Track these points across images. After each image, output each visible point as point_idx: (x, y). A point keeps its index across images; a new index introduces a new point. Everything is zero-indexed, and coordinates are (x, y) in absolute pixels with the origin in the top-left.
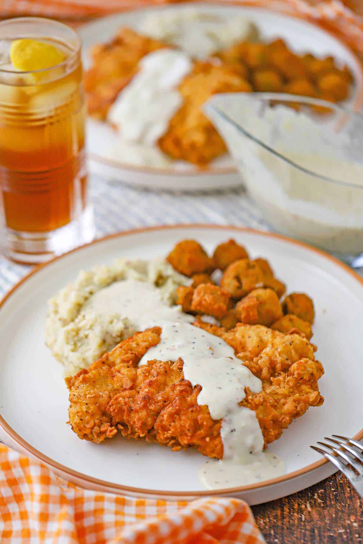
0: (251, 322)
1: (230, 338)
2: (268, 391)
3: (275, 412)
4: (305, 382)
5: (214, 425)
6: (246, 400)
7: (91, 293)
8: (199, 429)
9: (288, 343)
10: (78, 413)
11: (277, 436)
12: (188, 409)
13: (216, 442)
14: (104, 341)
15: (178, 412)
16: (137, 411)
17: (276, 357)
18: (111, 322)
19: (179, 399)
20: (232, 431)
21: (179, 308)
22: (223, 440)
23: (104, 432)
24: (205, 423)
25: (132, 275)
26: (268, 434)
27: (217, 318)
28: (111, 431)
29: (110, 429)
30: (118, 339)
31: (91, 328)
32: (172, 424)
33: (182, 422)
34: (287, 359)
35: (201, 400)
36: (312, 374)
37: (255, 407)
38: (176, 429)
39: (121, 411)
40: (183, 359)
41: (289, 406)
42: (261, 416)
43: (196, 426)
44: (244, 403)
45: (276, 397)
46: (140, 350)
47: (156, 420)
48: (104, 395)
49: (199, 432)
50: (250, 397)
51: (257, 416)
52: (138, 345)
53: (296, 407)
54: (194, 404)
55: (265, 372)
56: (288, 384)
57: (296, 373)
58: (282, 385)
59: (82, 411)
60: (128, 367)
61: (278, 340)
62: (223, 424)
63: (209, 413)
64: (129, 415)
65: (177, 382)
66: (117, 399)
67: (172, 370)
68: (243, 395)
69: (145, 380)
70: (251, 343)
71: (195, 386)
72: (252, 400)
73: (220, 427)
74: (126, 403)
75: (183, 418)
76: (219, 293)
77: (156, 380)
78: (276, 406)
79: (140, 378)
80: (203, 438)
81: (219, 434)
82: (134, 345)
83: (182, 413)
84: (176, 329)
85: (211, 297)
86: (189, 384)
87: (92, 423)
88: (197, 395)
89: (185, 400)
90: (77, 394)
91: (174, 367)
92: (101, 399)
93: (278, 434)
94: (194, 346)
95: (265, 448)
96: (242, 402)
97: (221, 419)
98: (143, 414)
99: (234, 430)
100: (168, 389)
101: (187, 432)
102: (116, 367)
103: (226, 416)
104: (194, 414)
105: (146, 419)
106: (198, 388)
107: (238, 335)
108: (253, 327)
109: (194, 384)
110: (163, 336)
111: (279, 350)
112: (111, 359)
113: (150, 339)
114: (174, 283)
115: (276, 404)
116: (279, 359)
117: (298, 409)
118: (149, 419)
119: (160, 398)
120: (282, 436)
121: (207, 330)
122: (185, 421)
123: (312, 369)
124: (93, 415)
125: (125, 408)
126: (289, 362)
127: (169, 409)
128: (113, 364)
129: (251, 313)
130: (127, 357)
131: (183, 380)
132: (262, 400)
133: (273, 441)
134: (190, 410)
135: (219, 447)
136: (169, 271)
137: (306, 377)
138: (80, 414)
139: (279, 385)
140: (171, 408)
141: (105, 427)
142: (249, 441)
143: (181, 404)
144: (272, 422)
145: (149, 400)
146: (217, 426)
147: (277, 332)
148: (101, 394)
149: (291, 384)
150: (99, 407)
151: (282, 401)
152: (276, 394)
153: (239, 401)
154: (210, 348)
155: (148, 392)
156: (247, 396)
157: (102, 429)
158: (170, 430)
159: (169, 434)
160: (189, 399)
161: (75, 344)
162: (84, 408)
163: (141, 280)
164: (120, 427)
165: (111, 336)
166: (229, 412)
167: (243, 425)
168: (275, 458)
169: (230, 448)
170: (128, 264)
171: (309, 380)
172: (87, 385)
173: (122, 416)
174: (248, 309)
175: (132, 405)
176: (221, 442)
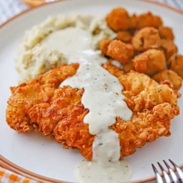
0: (140, 71)
1: (123, 79)
2: (134, 121)
3: (133, 137)
4: (160, 120)
5: (90, 138)
6: (115, 125)
7: (51, 32)
8: (80, 139)
9: (157, 91)
10: (10, 111)
11: (131, 153)
12: (76, 124)
13: (89, 150)
14: (44, 66)
15: (68, 125)
16: (44, 118)
17: (147, 98)
18: (51, 55)
19: (72, 116)
20: (100, 144)
21: (99, 52)
22: (93, 149)
23: (22, 128)
24: (83, 136)
25: (80, 24)
26: (124, 151)
27: (122, 64)
28: (26, 128)
29: (25, 126)
30: (54, 66)
31: (39, 56)
32: (64, 132)
33: (69, 132)
34: (154, 101)
35: (87, 119)
36: (166, 115)
37: (119, 131)
38: (65, 136)
39: (36, 116)
40: (85, 89)
41: (143, 135)
42: (123, 138)
43: (78, 136)
44: (113, 127)
45: (138, 126)
46: (62, 77)
47: (55, 126)
48: (29, 103)
49: (79, 141)
50: (118, 124)
51: (120, 138)
52: (61, 73)
53: (147, 136)
54: (81, 121)
55: (136, 107)
56: (148, 119)
57: (155, 112)
58: (144, 119)
59: (12, 111)
60: (51, 87)
61: (151, 88)
62: (96, 139)
63: (88, 129)
64: (40, 120)
65: (76, 103)
66: (35, 107)
67: (76, 95)
68: (114, 122)
69: (57, 98)
70: (135, 85)
71: (86, 109)
72: (119, 126)
73: (93, 140)
74: (39, 111)
75: (71, 129)
76: (124, 48)
77: (63, 100)
78: (135, 133)
79: (55, 96)
80: (81, 145)
81: (92, 144)
82: (59, 73)
83: (71, 126)
84: (88, 67)
85: (118, 49)
86: (83, 107)
87: (16, 120)
88: (85, 116)
89: (76, 118)
90: (12, 99)
91: (78, 93)
92: (26, 106)
93: (132, 151)
94: (95, 81)
95: (121, 159)
96: (111, 126)
97: (95, 135)
98: (48, 121)
99: (102, 144)
100: (69, 107)
101: (71, 139)
102: (44, 86)
103: (99, 133)
104: (78, 128)
105: (49, 125)
106: (87, 110)
107: (129, 78)
108: (140, 75)
109: (86, 107)
110: (79, 70)
111: (150, 94)
112: (43, 79)
113: (69, 71)
114: (105, 34)
115: (135, 131)
116: (148, 100)
117: (148, 138)
118: (51, 125)
119: (61, 113)
120: (135, 153)
121: (109, 72)
122: (71, 132)
123: (166, 112)
124: (18, 115)
125: (38, 114)
126: (155, 103)
127: (64, 122)
128: (43, 83)
129: (141, 65)
130: (53, 80)
131: (80, 103)
132: (125, 127)
133: (127, 156)
134: (77, 125)
135: (90, 153)
136: (104, 26)
137: (161, 116)
138: (10, 113)
139: (142, 118)
140: (65, 121)
141: (23, 125)
142: (110, 153)
143: (72, 120)
144: (128, 143)
145: (54, 113)
146: (91, 139)
147: (154, 81)
148: (27, 102)
149: (150, 119)
150: (24, 111)
151: (141, 130)
152: (139, 124)
153: (110, 125)
154: (105, 85)
155: (54, 107)
156: (116, 123)
157: (21, 126)
158: (61, 135)
159: (61, 137)
160: (78, 117)
161: (28, 64)
162: (14, 110)
163: (84, 29)
164: (35, 126)
165: (49, 64)
166: (101, 131)
167: (108, 141)
168: (127, 167)
169: (97, 155)
170: (79, 17)
171: (163, 119)
172: (22, 94)
173: (36, 119)
174: (140, 62)
175: (43, 113)
176: (91, 150)
